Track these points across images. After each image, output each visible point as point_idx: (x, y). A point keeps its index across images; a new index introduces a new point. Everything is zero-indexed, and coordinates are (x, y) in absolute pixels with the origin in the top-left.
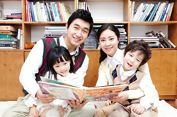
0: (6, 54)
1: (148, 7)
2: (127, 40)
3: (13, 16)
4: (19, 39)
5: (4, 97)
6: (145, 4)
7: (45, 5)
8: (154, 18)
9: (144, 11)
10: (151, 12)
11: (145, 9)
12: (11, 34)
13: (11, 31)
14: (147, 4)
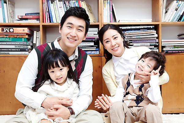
0: (21, 60)
1: (181, 5)
2: (157, 43)
3: (28, 17)
4: (34, 42)
6: (179, 2)
7: (65, 3)
9: (176, 10)
11: (178, 7)
12: (27, 37)
13: (27, 34)
14: (181, 2)
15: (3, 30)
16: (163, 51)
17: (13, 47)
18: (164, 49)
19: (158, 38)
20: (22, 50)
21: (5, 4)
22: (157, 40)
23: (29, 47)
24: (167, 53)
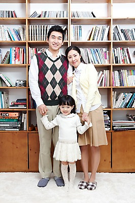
0: (14, 135)
1: (127, 96)
2: (110, 123)
3: (18, 103)
4: (23, 121)
5: (12, 169)
6: (125, 94)
8: (132, 105)
9: (124, 99)
10: (130, 99)
11: (125, 97)
12: (17, 118)
14: (127, 94)
15: (1, 114)
16: (113, 129)
17: (8, 125)
18: (114, 128)
19: (110, 119)
20: (14, 128)
21: (2, 95)
22: (109, 121)
23: (19, 125)
24: (116, 130)
